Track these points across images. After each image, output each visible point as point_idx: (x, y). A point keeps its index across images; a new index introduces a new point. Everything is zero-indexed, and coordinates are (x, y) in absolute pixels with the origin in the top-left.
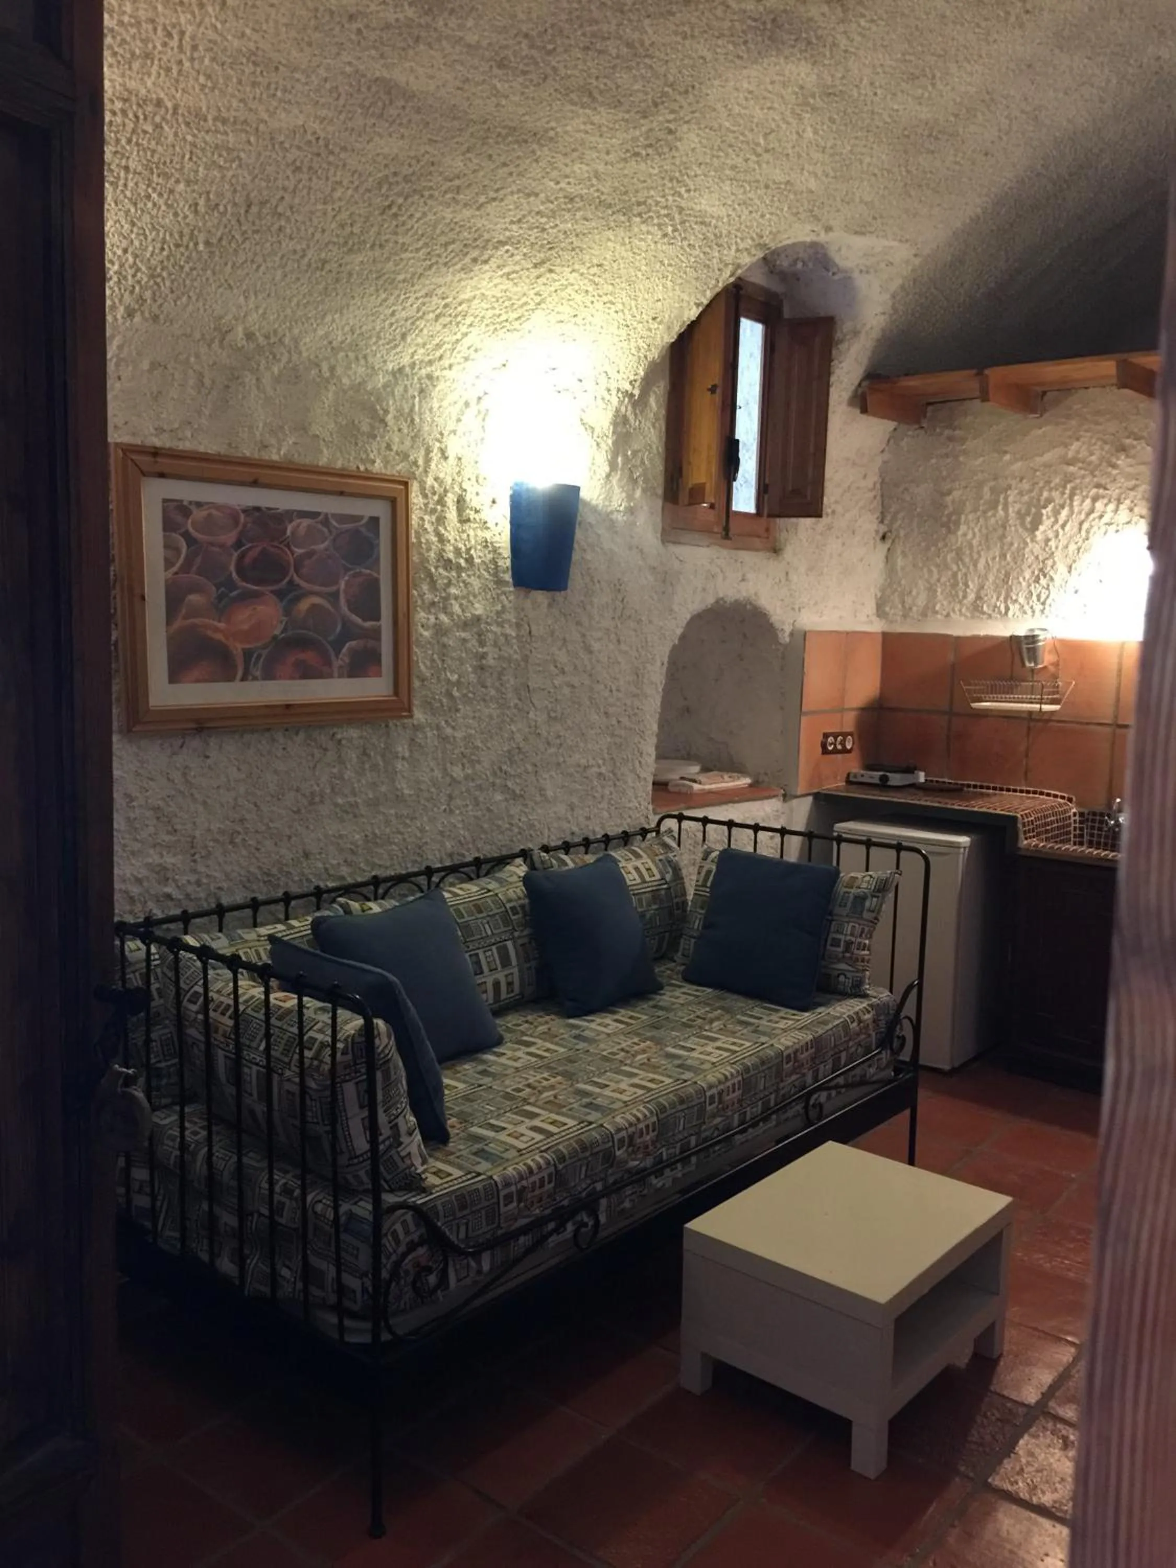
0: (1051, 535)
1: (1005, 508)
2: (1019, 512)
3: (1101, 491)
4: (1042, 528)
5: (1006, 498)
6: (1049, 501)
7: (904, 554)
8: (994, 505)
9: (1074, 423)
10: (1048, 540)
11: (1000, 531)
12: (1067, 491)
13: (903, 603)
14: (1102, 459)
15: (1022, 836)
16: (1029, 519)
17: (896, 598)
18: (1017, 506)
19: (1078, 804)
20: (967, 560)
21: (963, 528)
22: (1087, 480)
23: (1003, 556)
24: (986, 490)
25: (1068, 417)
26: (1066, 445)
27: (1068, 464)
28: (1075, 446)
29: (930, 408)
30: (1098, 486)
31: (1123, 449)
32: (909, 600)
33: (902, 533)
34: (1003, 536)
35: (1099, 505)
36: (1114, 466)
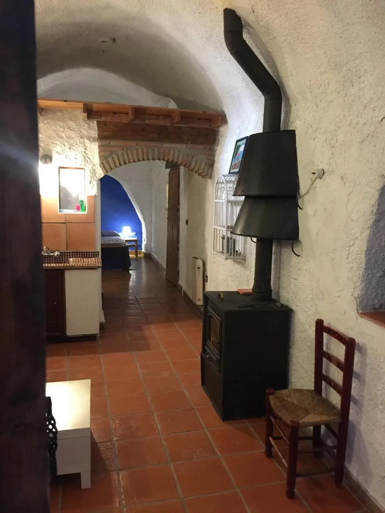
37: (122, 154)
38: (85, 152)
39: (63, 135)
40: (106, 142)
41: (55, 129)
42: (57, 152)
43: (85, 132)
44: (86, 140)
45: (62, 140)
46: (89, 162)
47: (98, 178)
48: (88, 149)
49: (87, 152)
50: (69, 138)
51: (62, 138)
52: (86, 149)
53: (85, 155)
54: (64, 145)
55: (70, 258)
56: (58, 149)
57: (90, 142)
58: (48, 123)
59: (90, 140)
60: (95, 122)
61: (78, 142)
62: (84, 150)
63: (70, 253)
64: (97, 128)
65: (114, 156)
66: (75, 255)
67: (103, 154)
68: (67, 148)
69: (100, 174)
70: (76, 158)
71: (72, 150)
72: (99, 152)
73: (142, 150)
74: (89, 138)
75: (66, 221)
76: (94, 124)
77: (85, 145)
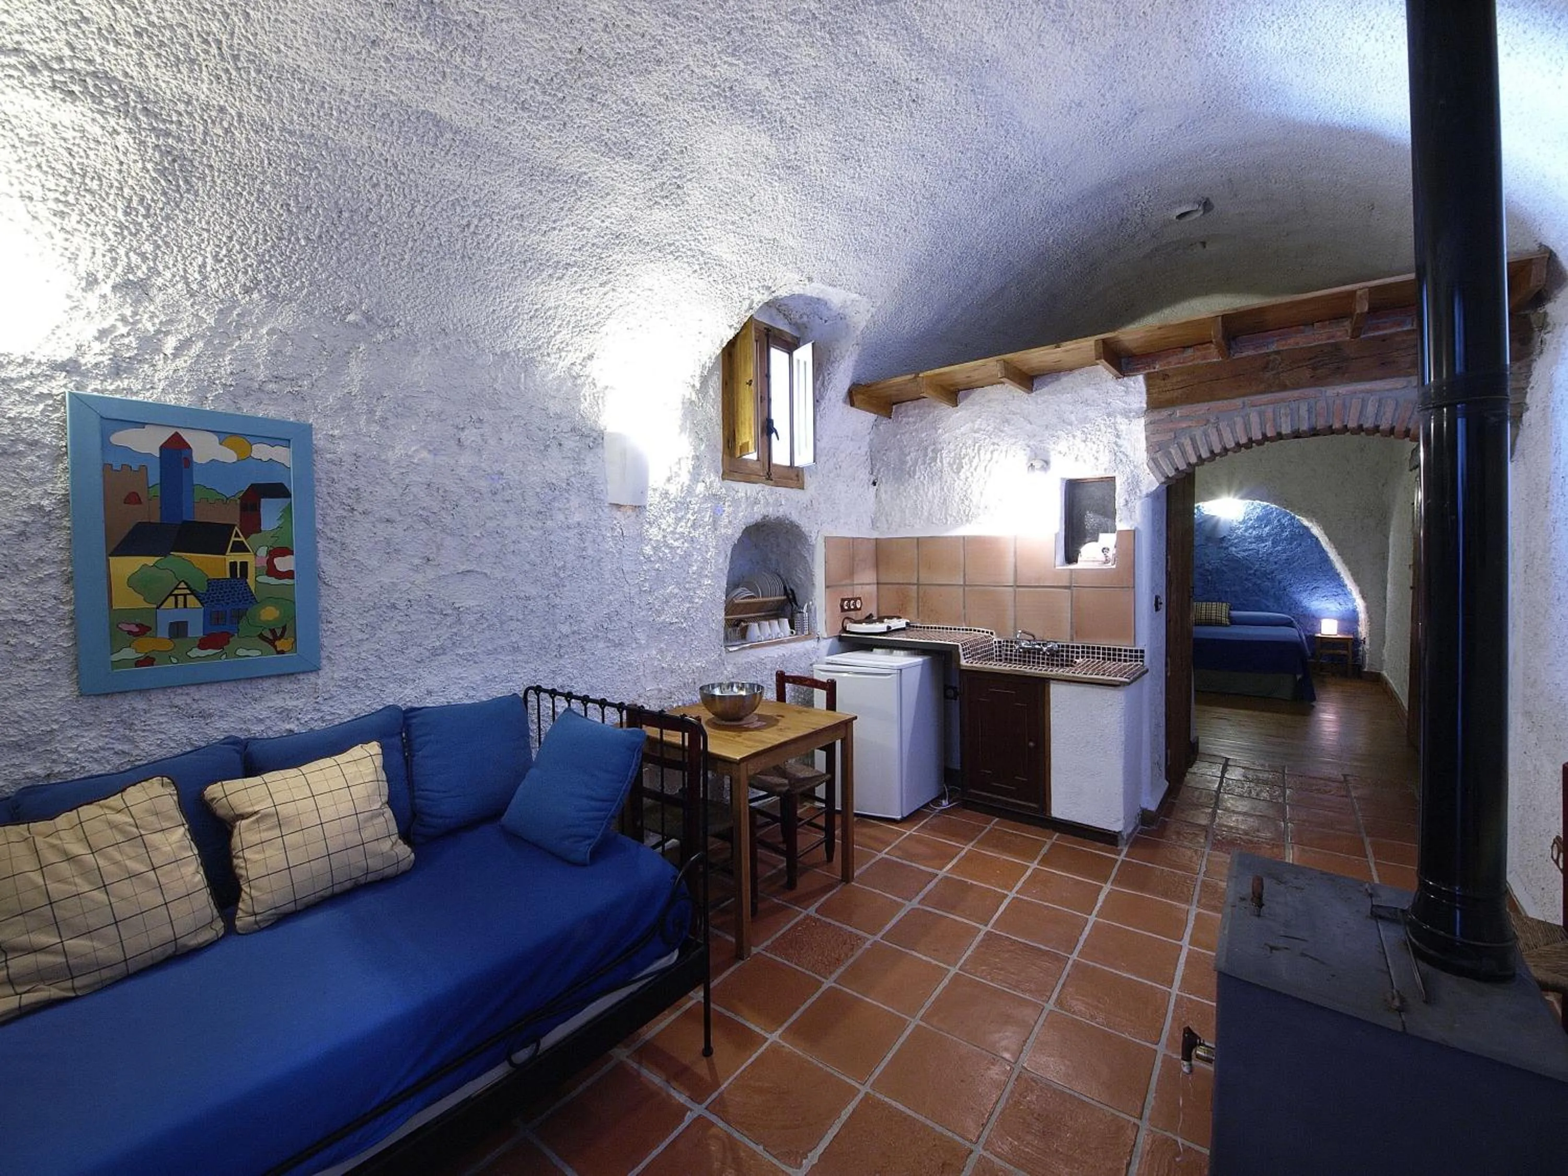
0: (969, 474)
1: (941, 462)
2: (949, 463)
3: (996, 446)
4: (963, 470)
5: (941, 455)
6: (966, 455)
7: (886, 492)
8: (934, 459)
9: (977, 408)
10: (967, 478)
11: (939, 474)
12: (976, 448)
13: (887, 521)
14: (995, 428)
15: (962, 657)
16: (955, 467)
17: (883, 518)
18: (948, 459)
19: (997, 636)
20: (921, 492)
21: (918, 474)
22: (987, 441)
23: (942, 489)
24: (929, 450)
25: (973, 405)
26: (973, 422)
27: (975, 432)
28: (978, 422)
29: (894, 407)
30: (994, 444)
31: (1007, 421)
32: (890, 519)
33: (884, 480)
34: (941, 478)
35: (996, 453)
36: (1002, 431)
37: (1206, 434)
38: (1116, 443)
39: (1073, 417)
40: (1165, 413)
41: (1057, 408)
42: (1060, 452)
43: (1118, 404)
44: (1119, 419)
45: (1069, 427)
46: (1124, 460)
47: (1144, 493)
48: (1124, 435)
49: (1120, 442)
50: (1086, 420)
51: (1071, 424)
52: (1118, 436)
53: (1116, 448)
54: (1074, 437)
55: (1077, 658)
56: (1063, 446)
57: (1126, 421)
58: (1044, 402)
59: (1127, 417)
60: (1141, 378)
61: (1102, 426)
62: (1113, 439)
63: (1078, 647)
64: (1144, 389)
65: (1183, 440)
66: (1088, 653)
67: (1158, 438)
68: (1078, 441)
69: (1151, 483)
70: (1097, 459)
71: (1089, 444)
72: (1147, 438)
73: (1261, 414)
74: (1126, 414)
75: (1071, 582)
76: (1137, 383)
77: (1116, 429)
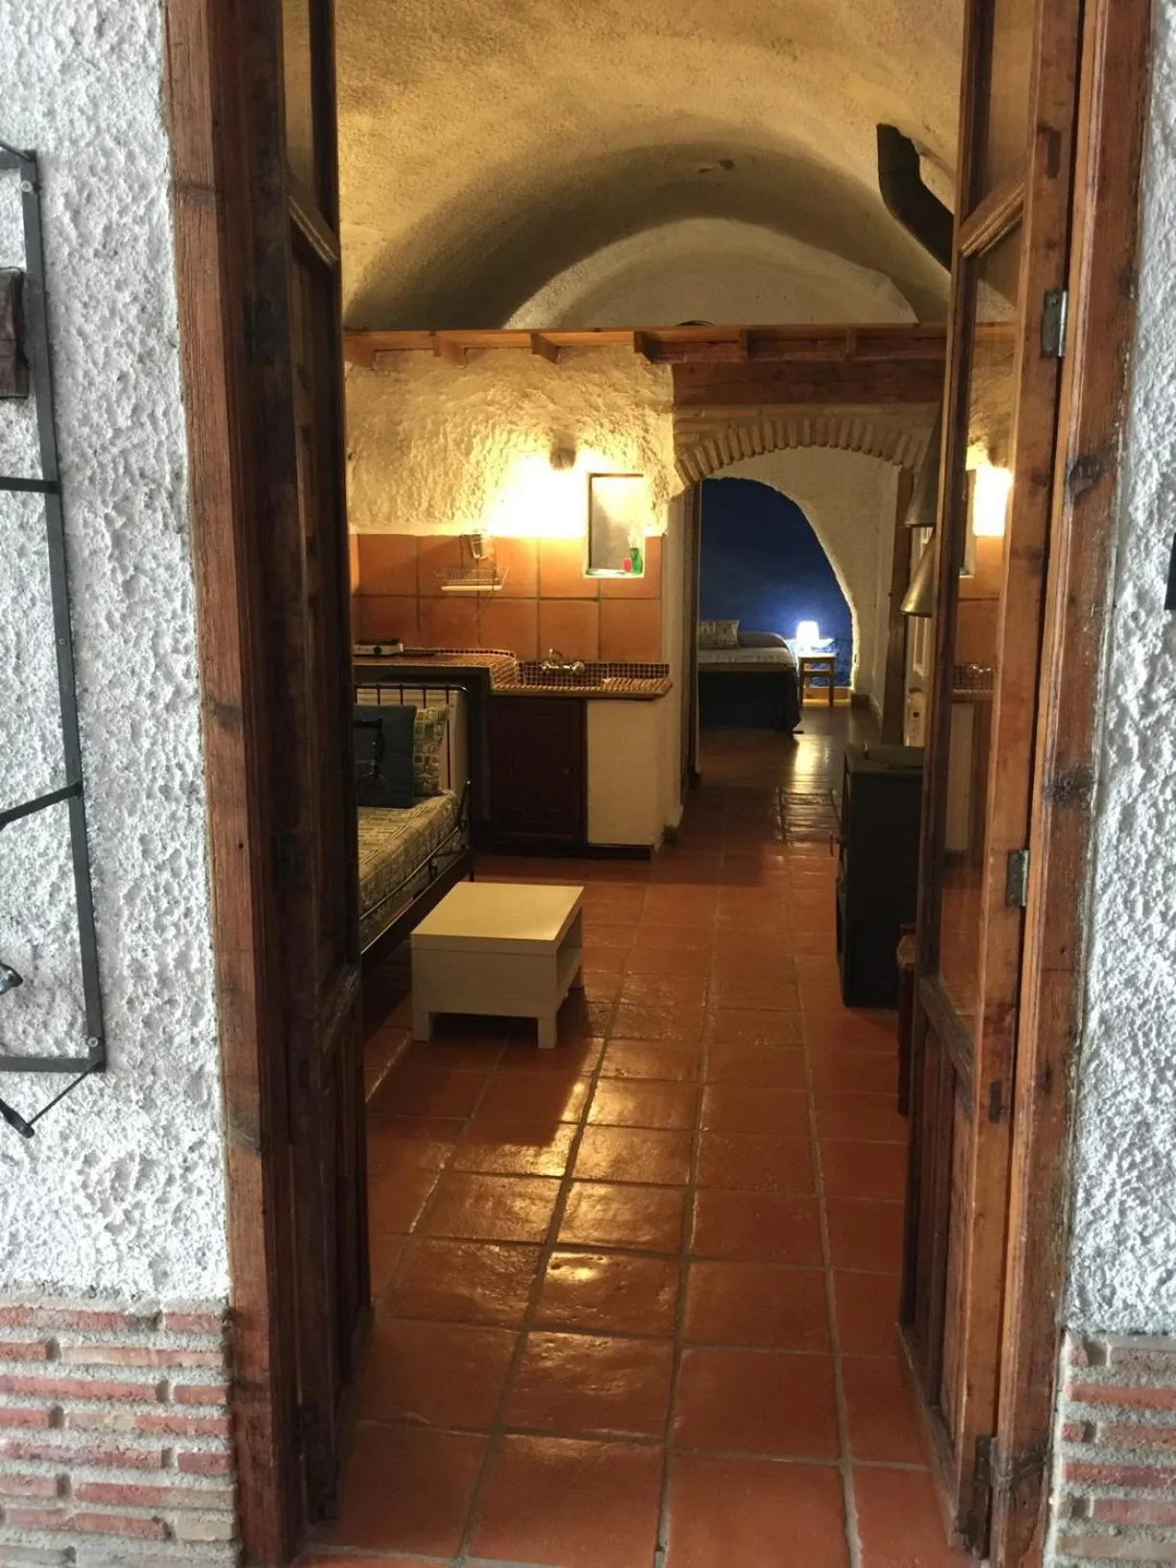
0: (481, 458)
1: (445, 438)
2: (455, 440)
3: (514, 427)
4: (474, 453)
5: (445, 430)
6: (477, 432)
7: (368, 472)
8: (435, 434)
9: (489, 374)
10: (478, 462)
11: (442, 455)
12: (490, 426)
13: (370, 510)
14: (511, 402)
15: (493, 682)
16: (463, 446)
17: (364, 506)
18: (454, 436)
19: (518, 658)
20: (419, 476)
21: (414, 452)
22: (503, 417)
23: (446, 474)
24: (429, 421)
25: (486, 369)
26: (485, 391)
27: (489, 405)
28: (492, 392)
29: (378, 354)
30: (511, 422)
31: (526, 395)
32: (375, 509)
33: (365, 454)
34: (444, 459)
35: (514, 436)
36: (521, 408)
37: (727, 438)
38: (644, 438)
39: (600, 401)
40: (690, 413)
41: (584, 389)
42: (586, 442)
43: (646, 393)
44: (648, 411)
45: (596, 413)
46: (652, 458)
47: (671, 496)
48: (651, 431)
49: (648, 437)
50: (612, 407)
51: (598, 410)
52: (646, 431)
53: (644, 444)
54: (601, 425)
55: (605, 677)
56: (589, 434)
57: (654, 414)
58: (570, 378)
59: (656, 411)
60: (669, 368)
61: (631, 418)
62: (642, 433)
63: (605, 666)
64: (671, 382)
65: (707, 443)
66: (616, 671)
67: (683, 439)
68: (605, 431)
69: (676, 487)
70: (624, 453)
71: (618, 436)
72: (675, 437)
73: (773, 425)
74: (654, 405)
75: (599, 593)
76: (666, 372)
77: (644, 422)
